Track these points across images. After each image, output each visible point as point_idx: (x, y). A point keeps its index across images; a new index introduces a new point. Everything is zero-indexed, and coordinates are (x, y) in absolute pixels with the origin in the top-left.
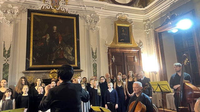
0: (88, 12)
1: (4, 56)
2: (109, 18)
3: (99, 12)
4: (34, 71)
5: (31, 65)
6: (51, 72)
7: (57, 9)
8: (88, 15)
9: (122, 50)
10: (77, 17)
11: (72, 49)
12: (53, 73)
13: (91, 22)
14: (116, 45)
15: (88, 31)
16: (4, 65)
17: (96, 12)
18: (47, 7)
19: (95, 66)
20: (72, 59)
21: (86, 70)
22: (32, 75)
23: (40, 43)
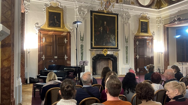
1: (81, 40)
2: (136, 16)
5: (93, 46)
6: (104, 50)
7: (107, 10)
8: (124, 14)
9: (142, 37)
10: (117, 15)
11: (114, 36)
13: (126, 19)
16: (81, 45)
18: (101, 9)
21: (121, 50)
22: (94, 51)
23: (97, 33)
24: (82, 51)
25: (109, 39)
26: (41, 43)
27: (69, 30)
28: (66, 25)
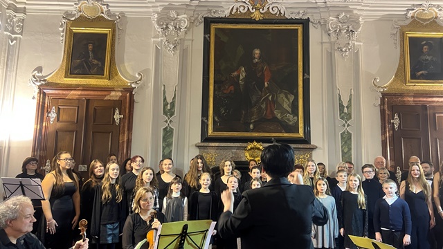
0: (330, 9)
1: (165, 113)
2: (387, 19)
3: (358, 7)
4: (217, 144)
5: (210, 131)
6: (249, 147)
7: (261, 10)
8: (331, 18)
9: (421, 99)
10: (305, 23)
11: (292, 98)
12: (251, 149)
13: (338, 33)
14: (404, 87)
15: (330, 56)
16: (165, 129)
17: (350, 7)
18: (242, 8)
19: (346, 139)
20: (291, 119)
21: (323, 146)
22: (213, 151)
23: (227, 87)
24: (167, 148)
25: (271, 107)
26: (44, 124)
27: (128, 82)
28: (122, 69)
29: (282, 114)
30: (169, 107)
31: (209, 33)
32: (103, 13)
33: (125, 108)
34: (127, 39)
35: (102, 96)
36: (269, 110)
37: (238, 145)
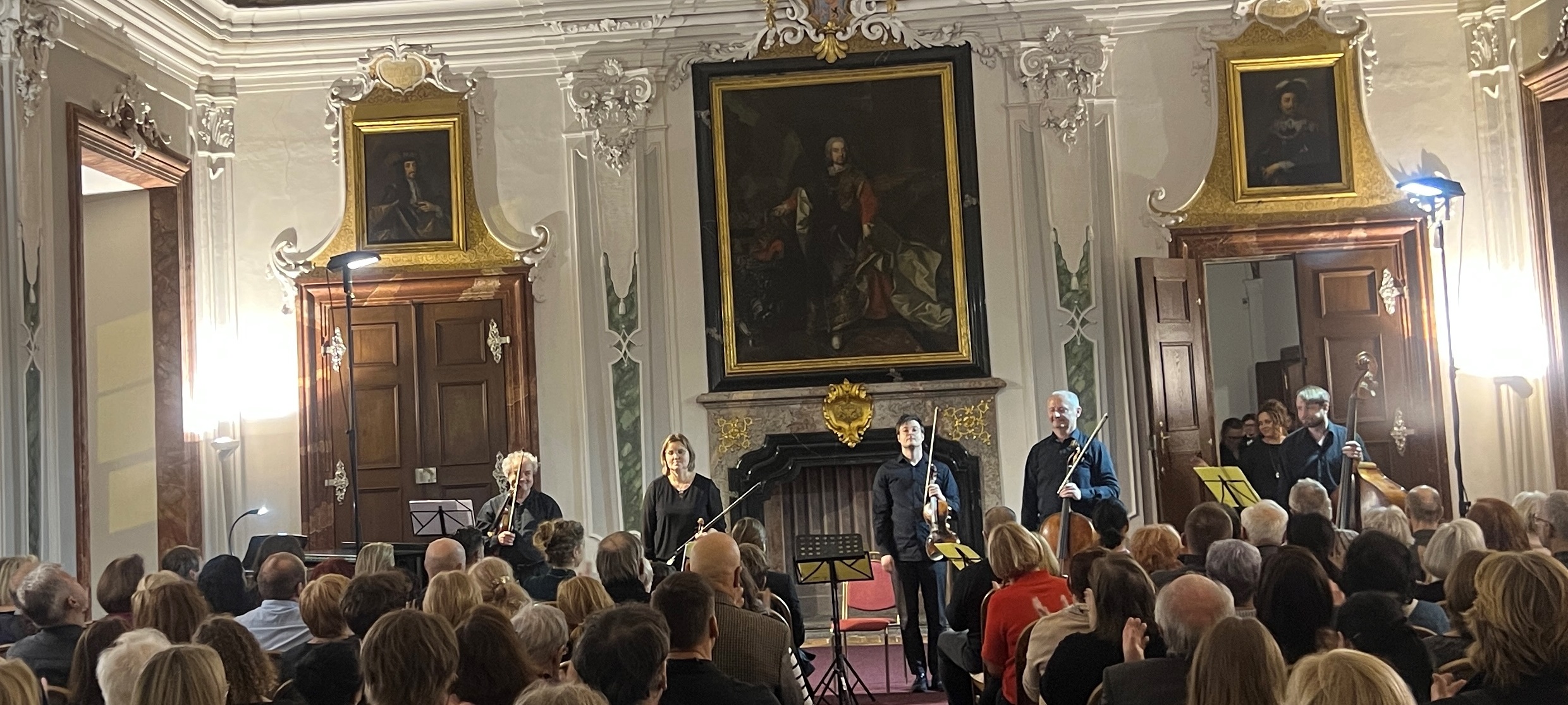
0: (1024, 18)
1: (614, 324)
4: (750, 394)
6: (832, 396)
8: (1025, 42)
9: (1277, 238)
11: (936, 259)
12: (838, 399)
14: (1233, 209)
15: (1030, 142)
16: (617, 366)
19: (1080, 357)
20: (937, 316)
22: (742, 413)
23: (764, 244)
24: (627, 412)
25: (882, 287)
26: (319, 374)
27: (516, 254)
28: (494, 217)
29: (912, 304)
30: (621, 309)
31: (709, 106)
32: (430, 75)
33: (512, 318)
34: (499, 137)
35: (453, 291)
36: (878, 298)
37: (804, 391)
